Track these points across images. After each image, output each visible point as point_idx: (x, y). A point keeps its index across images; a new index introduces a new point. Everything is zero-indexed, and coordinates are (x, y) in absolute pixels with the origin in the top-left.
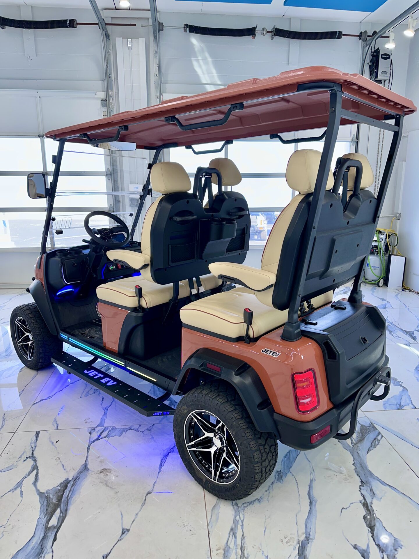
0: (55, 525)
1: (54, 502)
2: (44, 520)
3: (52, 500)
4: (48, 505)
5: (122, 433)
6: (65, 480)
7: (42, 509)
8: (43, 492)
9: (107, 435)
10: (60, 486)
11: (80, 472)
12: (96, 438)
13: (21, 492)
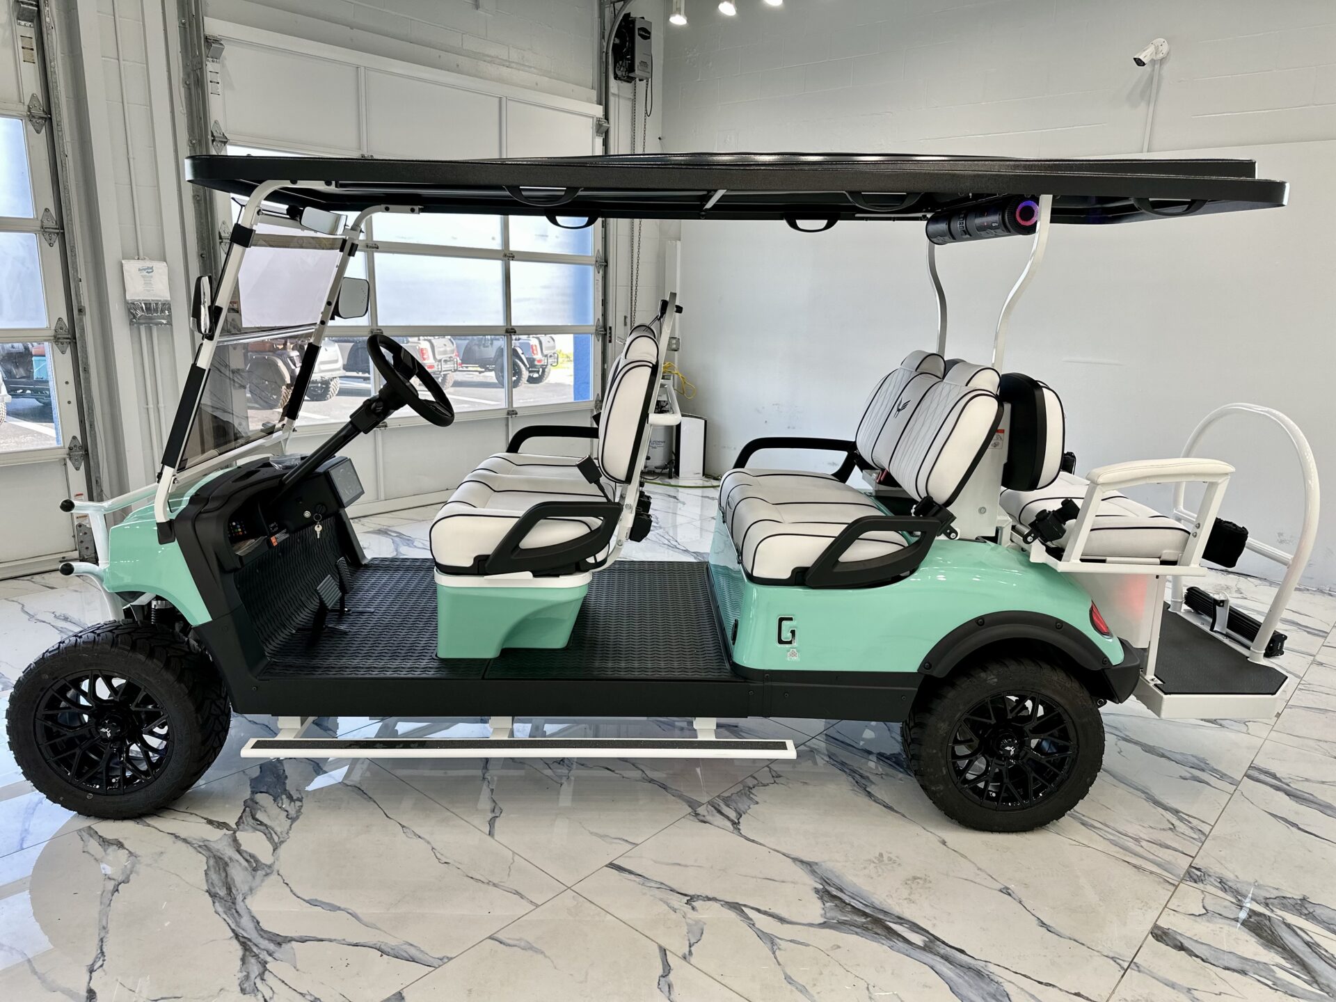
0: (927, 940)
1: (864, 920)
2: (901, 944)
3: (856, 921)
4: (867, 929)
5: (751, 799)
6: (817, 891)
7: (867, 937)
8: (822, 922)
9: (736, 811)
10: (827, 902)
11: (813, 872)
12: (729, 824)
13: (791, 941)
